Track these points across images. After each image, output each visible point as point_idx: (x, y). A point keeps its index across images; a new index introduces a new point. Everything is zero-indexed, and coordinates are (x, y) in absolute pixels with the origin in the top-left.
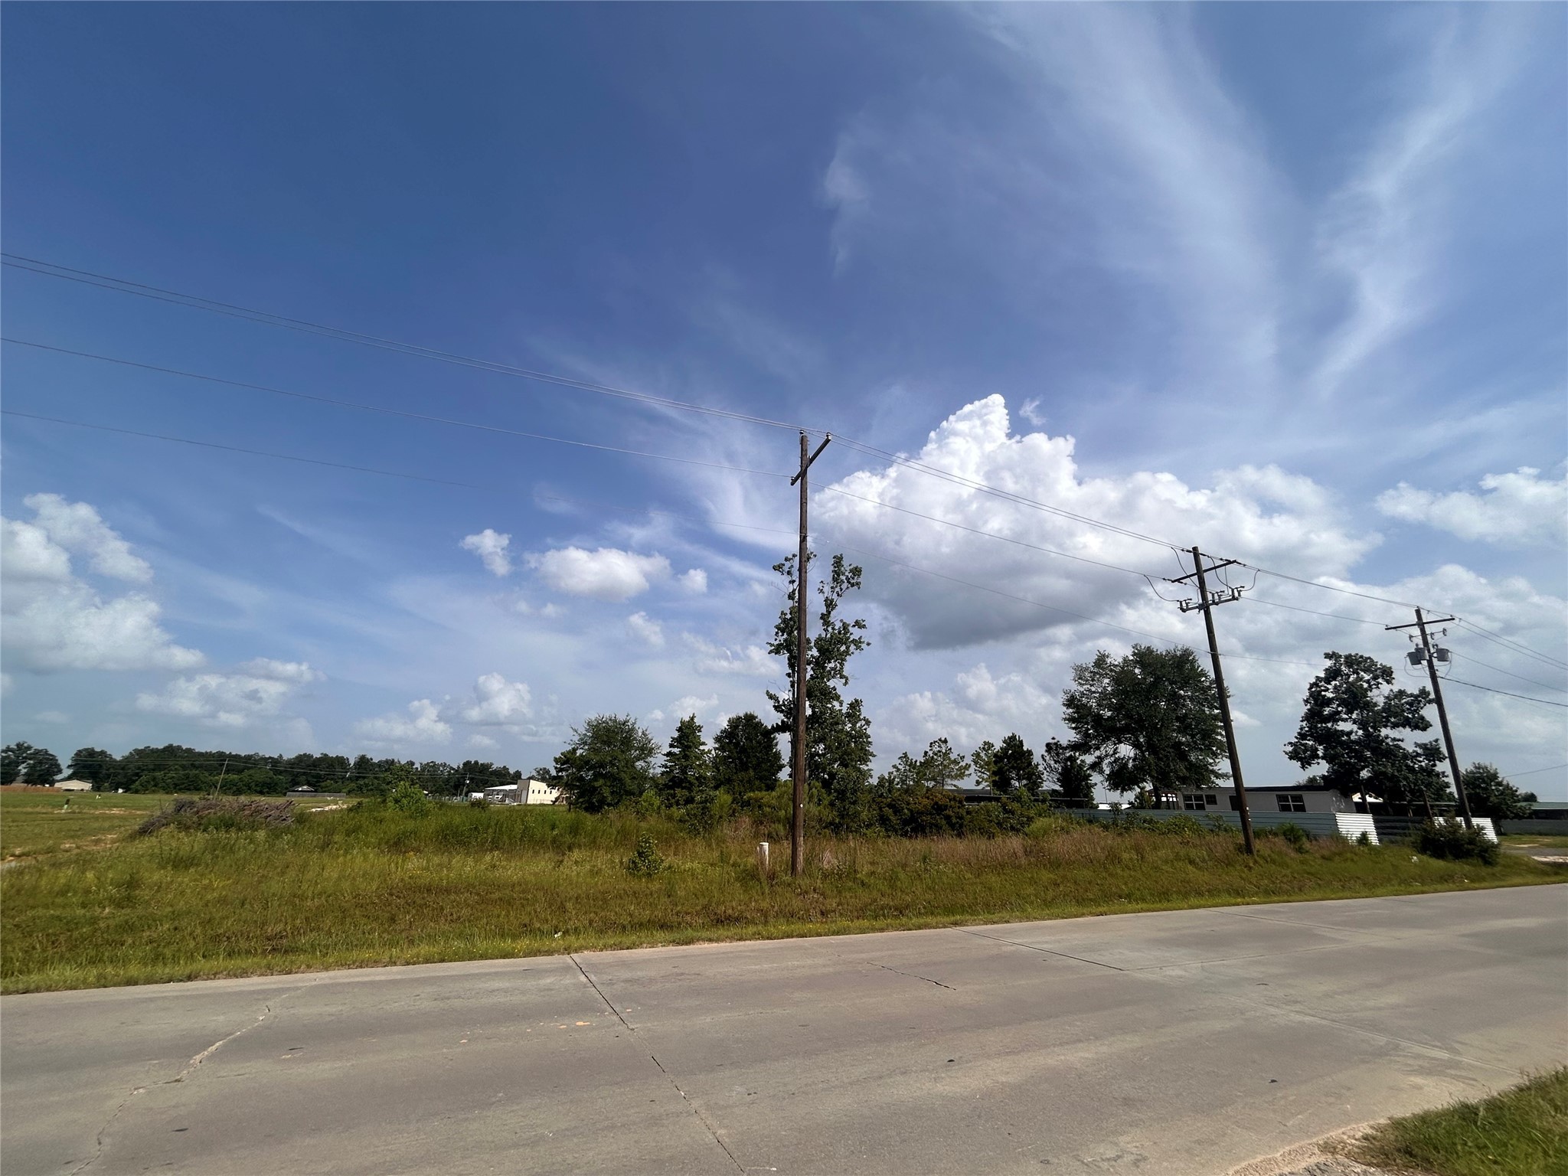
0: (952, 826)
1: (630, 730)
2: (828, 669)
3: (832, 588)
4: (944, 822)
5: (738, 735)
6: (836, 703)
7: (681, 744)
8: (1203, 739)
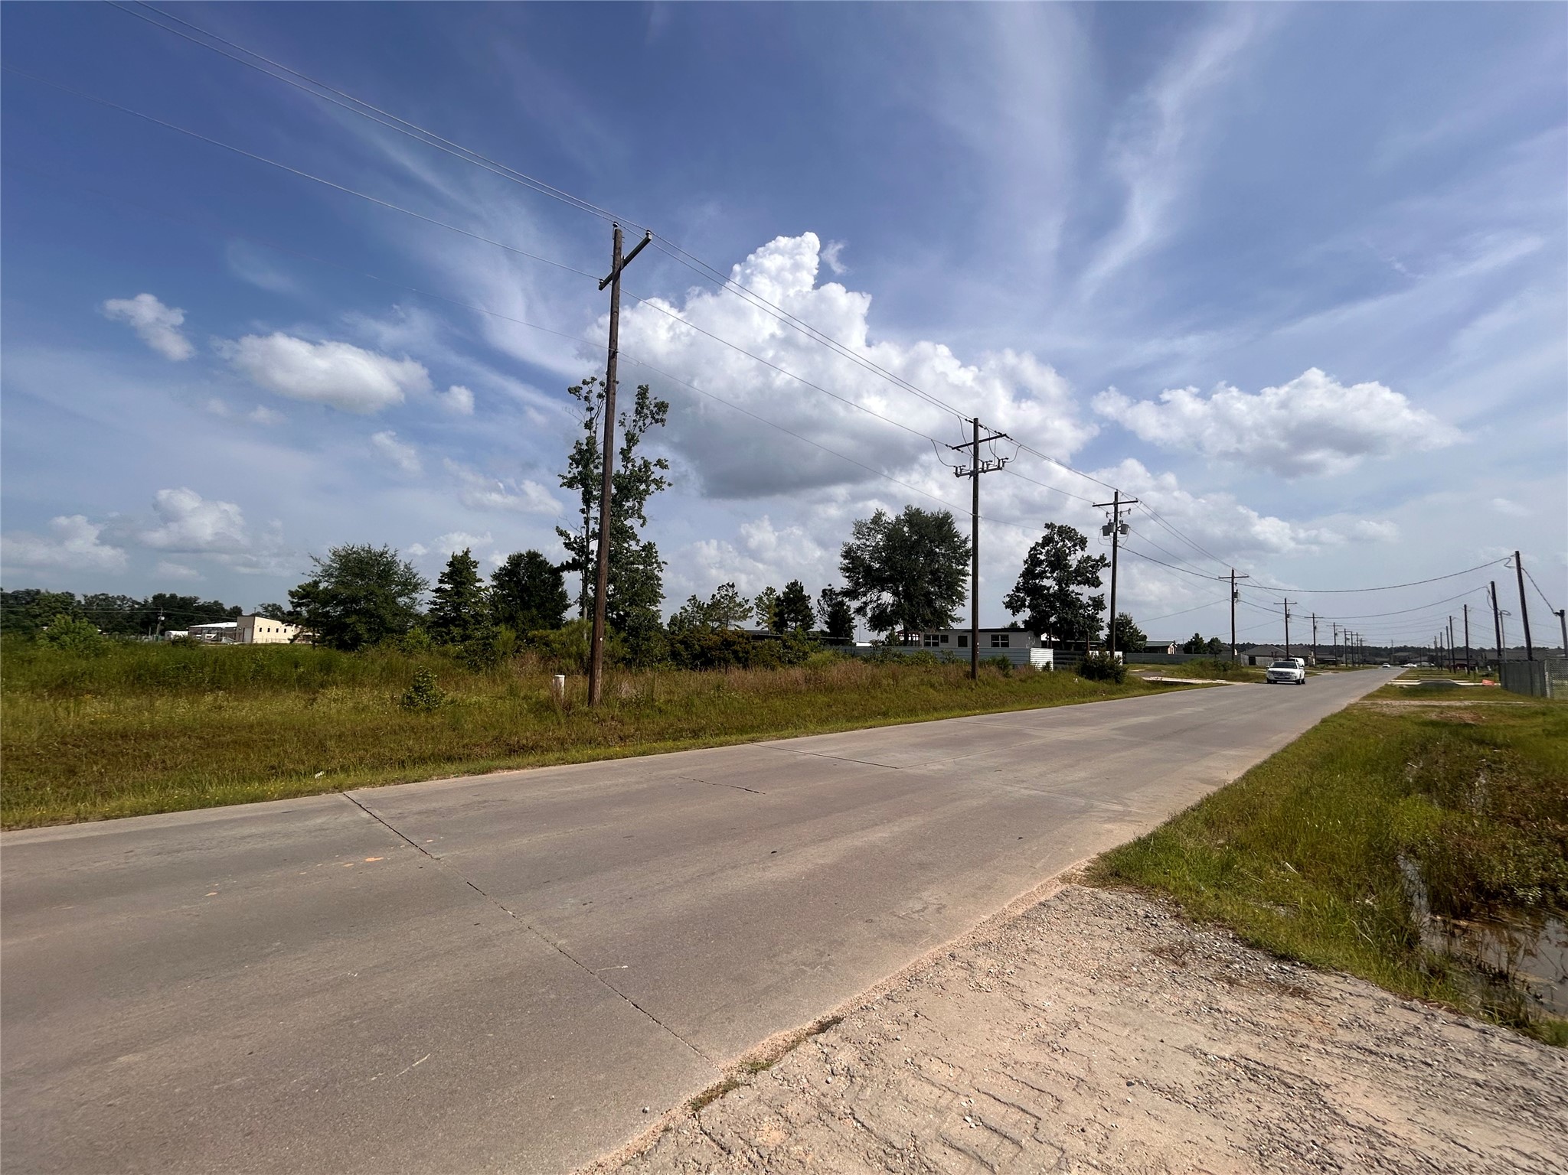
0: (738, 660)
1: (388, 563)
2: (626, 508)
3: (634, 421)
4: (731, 656)
5: (519, 573)
6: (632, 543)
7: (453, 580)
8: (948, 589)
